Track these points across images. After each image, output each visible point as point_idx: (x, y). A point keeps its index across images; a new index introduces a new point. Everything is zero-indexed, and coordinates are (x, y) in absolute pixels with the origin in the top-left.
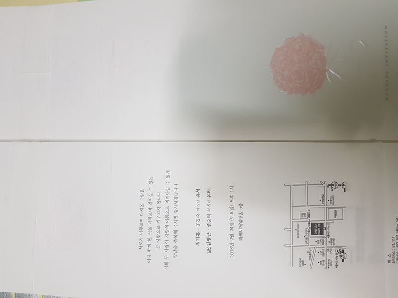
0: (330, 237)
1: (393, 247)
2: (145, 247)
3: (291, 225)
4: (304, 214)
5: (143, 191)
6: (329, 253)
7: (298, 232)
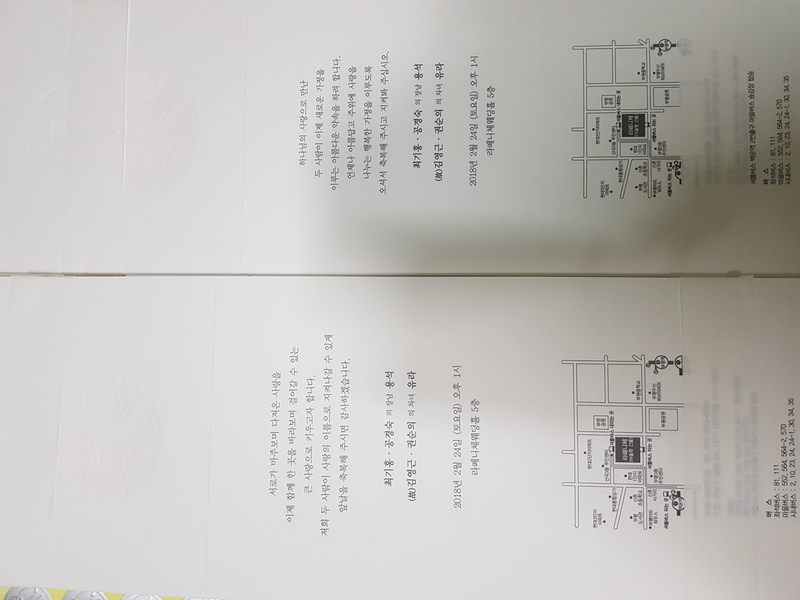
0: (654, 467)
1: (776, 484)
2: (283, 490)
3: (576, 443)
4: (600, 421)
5: (277, 375)
6: (650, 499)
7: (590, 457)
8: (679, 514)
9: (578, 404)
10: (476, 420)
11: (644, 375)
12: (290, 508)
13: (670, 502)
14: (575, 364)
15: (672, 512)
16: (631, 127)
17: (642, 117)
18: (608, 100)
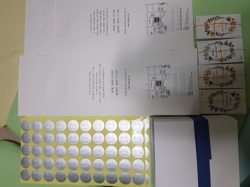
0: (164, 86)
1: (189, 89)
2: (92, 94)
3: (149, 82)
4: (153, 78)
5: (90, 72)
6: (163, 93)
7: (151, 85)
8: (169, 95)
9: (149, 75)
10: (129, 79)
11: (162, 69)
12: (93, 97)
13: (167, 93)
14: (148, 67)
15: (168, 95)
16: (156, 20)
17: (159, 18)
18: (152, 15)
